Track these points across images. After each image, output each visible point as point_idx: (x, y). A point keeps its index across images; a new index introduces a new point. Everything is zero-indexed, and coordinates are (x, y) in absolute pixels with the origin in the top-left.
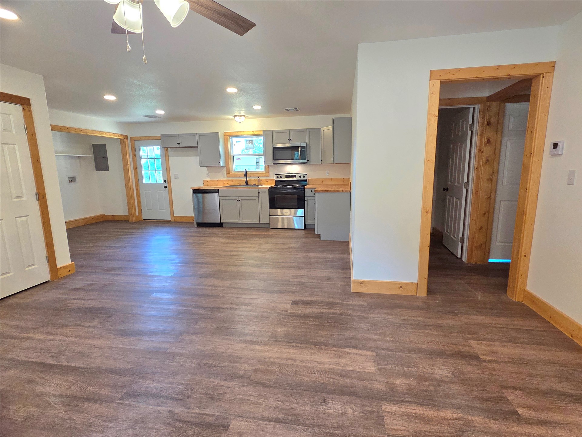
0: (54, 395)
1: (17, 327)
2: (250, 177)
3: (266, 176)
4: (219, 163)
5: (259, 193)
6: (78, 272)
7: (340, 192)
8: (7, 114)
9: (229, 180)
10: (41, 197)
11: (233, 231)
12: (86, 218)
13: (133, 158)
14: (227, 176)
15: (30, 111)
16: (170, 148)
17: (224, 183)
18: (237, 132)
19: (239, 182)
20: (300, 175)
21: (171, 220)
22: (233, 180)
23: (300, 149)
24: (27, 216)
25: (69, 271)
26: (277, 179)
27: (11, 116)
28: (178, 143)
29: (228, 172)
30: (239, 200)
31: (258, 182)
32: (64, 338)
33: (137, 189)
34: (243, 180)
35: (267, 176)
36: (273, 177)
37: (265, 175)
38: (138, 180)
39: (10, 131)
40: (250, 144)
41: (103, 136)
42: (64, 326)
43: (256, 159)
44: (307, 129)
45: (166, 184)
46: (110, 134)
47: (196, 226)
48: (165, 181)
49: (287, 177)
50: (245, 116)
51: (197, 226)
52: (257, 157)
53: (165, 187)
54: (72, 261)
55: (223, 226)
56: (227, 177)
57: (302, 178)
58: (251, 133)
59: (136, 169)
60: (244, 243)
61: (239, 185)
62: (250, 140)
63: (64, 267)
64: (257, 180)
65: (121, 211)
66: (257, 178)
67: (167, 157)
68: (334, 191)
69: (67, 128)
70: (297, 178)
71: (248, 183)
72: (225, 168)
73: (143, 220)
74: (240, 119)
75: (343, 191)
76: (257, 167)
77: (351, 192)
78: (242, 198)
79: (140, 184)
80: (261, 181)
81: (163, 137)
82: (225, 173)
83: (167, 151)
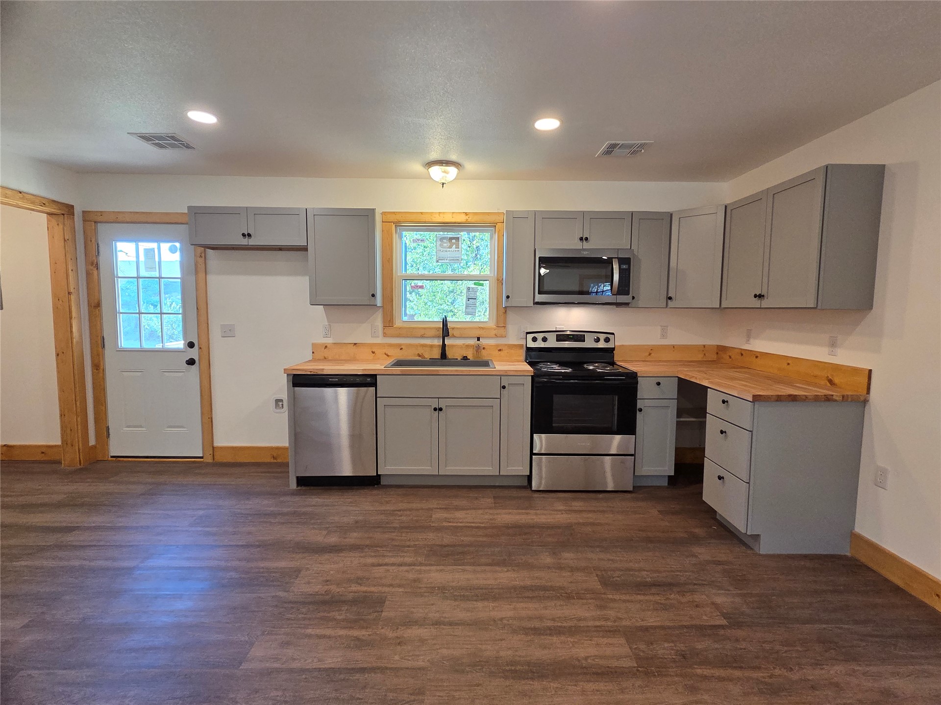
2: (454, 336)
3: (497, 336)
4: (373, 295)
5: (504, 388)
7: (836, 401)
9: (391, 345)
13: (89, 274)
14: (384, 333)
16: (213, 248)
17: (373, 352)
18: (422, 213)
19: (423, 352)
21: (202, 458)
22: (400, 344)
23: (616, 267)
26: (531, 345)
28: (244, 235)
29: (389, 321)
30: (441, 409)
31: (475, 353)
33: (96, 366)
34: (432, 346)
35: (502, 337)
36: (518, 339)
37: (494, 332)
38: (102, 340)
40: (450, 247)
43: (468, 289)
44: (632, 213)
45: (194, 353)
47: (293, 485)
48: (191, 345)
49: (560, 338)
50: (458, 165)
51: (298, 486)
52: (471, 284)
53: (191, 362)
55: (379, 485)
56: (385, 335)
57: (602, 345)
58: (462, 218)
59: (95, 306)
62: (451, 239)
64: (473, 347)
66: (473, 342)
67: (201, 275)
68: (817, 399)
70: (589, 343)
71: (450, 354)
72: (381, 310)
73: (112, 457)
74: (445, 172)
75: (843, 396)
76: (470, 310)
77: (865, 402)
78: (450, 402)
79: (108, 352)
80: (484, 348)
81: (196, 212)
82: (379, 323)
83: (202, 256)
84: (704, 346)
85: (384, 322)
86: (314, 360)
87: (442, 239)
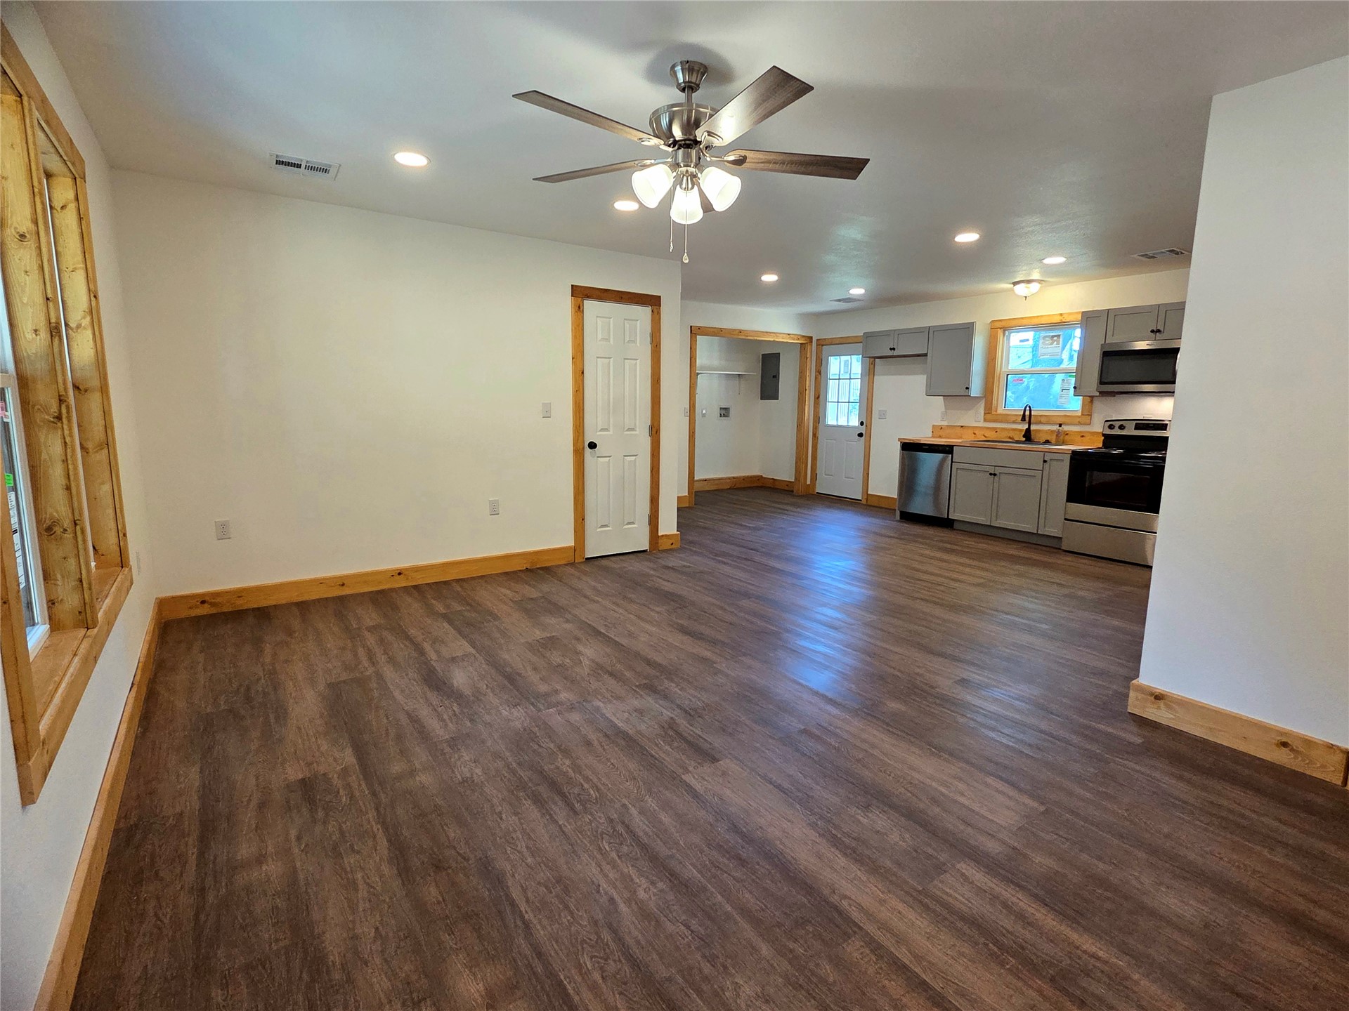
0: (588, 657)
1: (595, 589)
2: (1040, 423)
3: (1080, 423)
4: (967, 388)
5: (1045, 461)
6: (682, 549)
8: (634, 320)
9: (989, 429)
10: (655, 431)
11: (966, 541)
12: (734, 478)
13: (816, 378)
14: (984, 419)
15: (659, 313)
16: (878, 358)
17: (975, 434)
18: (1022, 318)
19: (1011, 434)
21: (861, 500)
22: (996, 428)
24: (636, 456)
25: (672, 544)
26: (1109, 432)
27: (638, 322)
28: (891, 349)
29: (989, 410)
30: (995, 475)
31: (1057, 435)
32: (625, 613)
33: (815, 435)
34: (1021, 430)
35: (1085, 424)
36: (1098, 426)
37: (1078, 420)
38: (818, 418)
39: (634, 342)
40: (1052, 344)
41: (772, 340)
42: (632, 601)
43: (1063, 380)
45: (863, 429)
46: (785, 335)
47: (898, 517)
48: (862, 424)
49: (1137, 427)
50: (1039, 281)
51: (901, 518)
53: (860, 435)
54: (676, 531)
55: (953, 527)
59: (817, 397)
60: (970, 566)
61: (1011, 440)
62: (1053, 336)
63: (666, 535)
64: (1055, 431)
65: (784, 472)
66: (1056, 428)
67: (870, 376)
69: (721, 330)
72: (984, 400)
73: (817, 493)
74: (1026, 287)
78: (1003, 470)
79: (821, 426)
80: (1067, 434)
81: (869, 336)
82: (982, 411)
83: (874, 364)
85: (985, 410)
86: (933, 437)
87: (1044, 338)
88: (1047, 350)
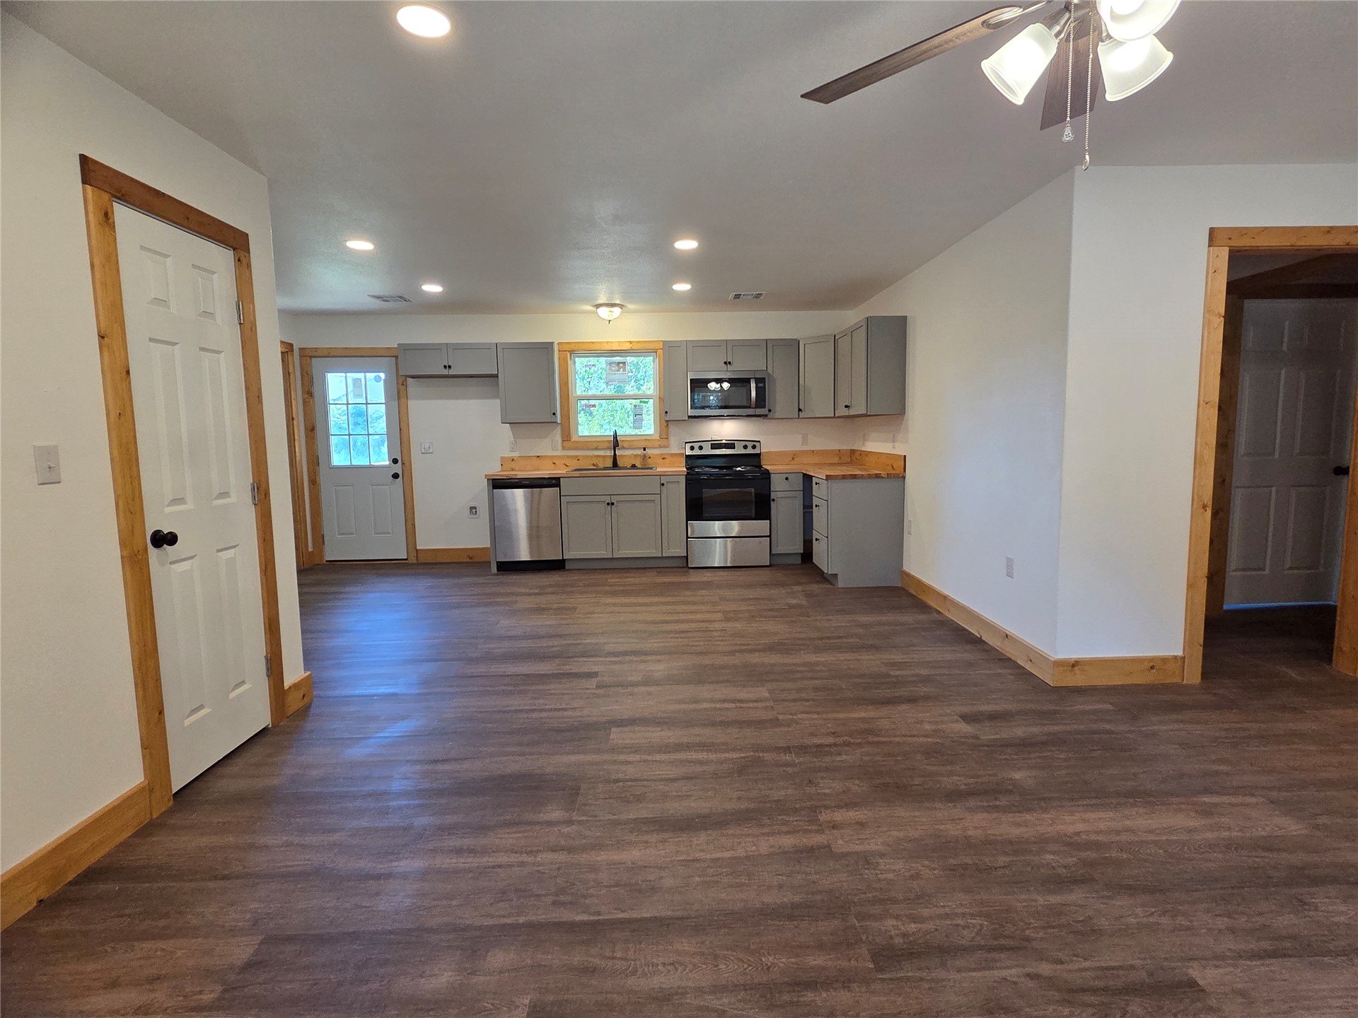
2: (623, 448)
3: (661, 447)
4: (554, 414)
5: (661, 484)
7: (883, 478)
9: (569, 457)
10: (261, 493)
13: (305, 402)
14: (563, 446)
16: (413, 377)
17: (556, 463)
18: (592, 342)
19: (596, 460)
20: (744, 443)
21: (406, 560)
22: (577, 456)
23: (753, 385)
24: (234, 547)
25: (304, 696)
26: (689, 452)
27: (215, 275)
28: (445, 367)
29: (566, 436)
30: (613, 504)
31: (643, 459)
33: (314, 482)
34: (604, 457)
35: (665, 447)
36: (679, 449)
37: (658, 443)
38: (317, 460)
39: (213, 315)
40: (618, 370)
43: (635, 406)
44: (766, 340)
45: (398, 468)
47: (494, 569)
48: (395, 461)
49: (714, 446)
50: (621, 306)
51: (498, 570)
52: (637, 402)
53: (396, 476)
54: (306, 669)
55: (564, 568)
56: (564, 448)
57: (750, 451)
58: (627, 346)
59: (313, 429)
61: (592, 467)
62: (619, 363)
63: (294, 686)
64: (639, 455)
66: (640, 452)
67: (403, 400)
68: (869, 476)
70: (739, 450)
71: (620, 463)
72: (559, 427)
73: (327, 561)
74: (611, 311)
75: (888, 474)
76: (637, 424)
77: (904, 478)
79: (322, 469)
80: (650, 458)
81: (405, 348)
82: (558, 438)
83: (404, 384)
84: (840, 450)
85: (562, 436)
86: (502, 471)
87: (611, 364)
88: (615, 376)
